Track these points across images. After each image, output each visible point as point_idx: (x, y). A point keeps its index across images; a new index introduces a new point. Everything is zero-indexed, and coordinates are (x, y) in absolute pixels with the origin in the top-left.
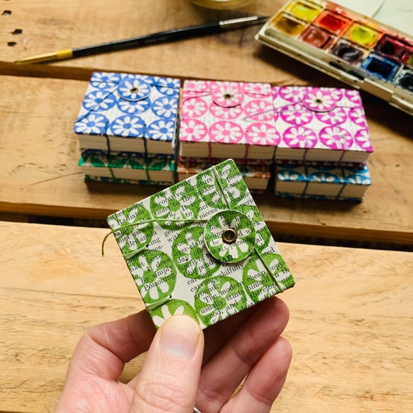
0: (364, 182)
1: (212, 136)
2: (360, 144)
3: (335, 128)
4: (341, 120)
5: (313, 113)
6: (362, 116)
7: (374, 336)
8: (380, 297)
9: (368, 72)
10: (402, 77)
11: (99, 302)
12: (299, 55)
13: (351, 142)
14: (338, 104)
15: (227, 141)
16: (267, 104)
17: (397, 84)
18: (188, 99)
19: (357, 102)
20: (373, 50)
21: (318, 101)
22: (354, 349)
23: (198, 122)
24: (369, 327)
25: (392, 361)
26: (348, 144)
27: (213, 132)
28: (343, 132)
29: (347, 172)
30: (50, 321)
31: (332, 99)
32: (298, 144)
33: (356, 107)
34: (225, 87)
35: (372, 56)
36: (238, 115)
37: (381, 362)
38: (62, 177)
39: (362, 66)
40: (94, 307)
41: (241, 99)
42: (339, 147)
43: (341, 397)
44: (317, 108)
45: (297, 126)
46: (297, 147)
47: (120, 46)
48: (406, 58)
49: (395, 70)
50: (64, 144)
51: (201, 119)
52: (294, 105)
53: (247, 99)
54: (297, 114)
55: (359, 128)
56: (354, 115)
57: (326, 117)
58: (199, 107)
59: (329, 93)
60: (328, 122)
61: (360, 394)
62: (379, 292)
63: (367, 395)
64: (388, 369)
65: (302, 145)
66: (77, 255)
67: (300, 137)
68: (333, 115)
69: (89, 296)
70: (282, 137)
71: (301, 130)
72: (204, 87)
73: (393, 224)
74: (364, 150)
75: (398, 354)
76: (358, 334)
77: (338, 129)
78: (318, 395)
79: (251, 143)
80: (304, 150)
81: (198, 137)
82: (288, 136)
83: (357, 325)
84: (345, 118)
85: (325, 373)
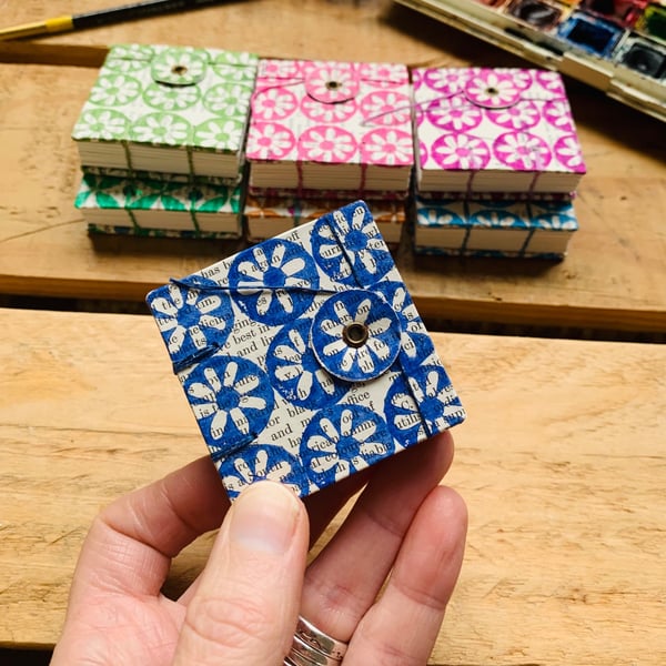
0: (565, 226)
1: (304, 151)
2: (564, 159)
3: (520, 136)
4: (530, 121)
5: (483, 111)
6: (567, 114)
7: (588, 491)
8: (595, 422)
9: (570, 43)
10: (627, 50)
11: (108, 442)
12: (454, 18)
13: (548, 158)
14: (525, 94)
15: (328, 158)
16: (399, 98)
17: (619, 63)
18: (265, 90)
19: (557, 91)
20: (578, 8)
21: (491, 91)
22: (552, 515)
23: (279, 128)
24: (579, 475)
25: (619, 534)
26: (543, 160)
27: (305, 145)
28: (535, 142)
29: (536, 210)
30: (20, 477)
31: (515, 87)
32: (458, 163)
33: (555, 100)
34: (329, 70)
35: (576, 16)
36: (349, 115)
37: (599, 536)
38: (49, 227)
39: (559, 33)
40: (99, 451)
41: (356, 89)
42: (528, 166)
43: (531, 599)
44: (489, 101)
45: (456, 133)
46: (456, 169)
47: (154, 9)
48: (634, 20)
49: (615, 38)
50: (54, 173)
51: (285, 123)
52: (450, 98)
53: (366, 89)
54: (456, 113)
55: (562, 133)
56: (552, 112)
57: (505, 116)
58: (282, 103)
59: (510, 78)
60: (509, 124)
61: (565, 593)
62: (595, 414)
63: (576, 596)
64: (611, 548)
65: (465, 164)
66: (71, 360)
67: (461, 152)
68: (518, 113)
69: (90, 431)
70: (430, 152)
71: (462, 139)
72: (293, 70)
73: (618, 297)
74: (571, 171)
75: (630, 520)
76: (559, 488)
77: (526, 137)
78: (491, 596)
79: (369, 163)
80: (468, 174)
81: (278, 152)
82: (441, 150)
83: (557, 472)
84: (537, 118)
85: (502, 558)
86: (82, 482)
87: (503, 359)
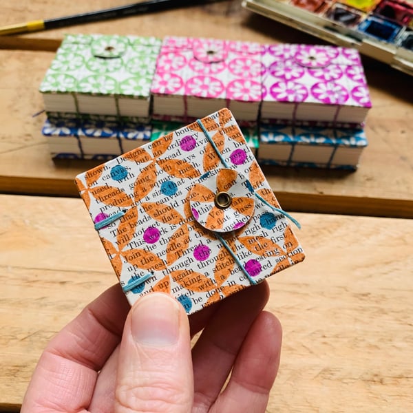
0: (359, 144)
1: (188, 90)
2: (358, 99)
3: (329, 84)
4: (336, 76)
5: (306, 69)
6: (361, 73)
7: (383, 312)
8: (387, 268)
9: (366, 34)
10: (404, 38)
11: (60, 277)
13: (347, 97)
14: (334, 61)
15: (204, 94)
16: (254, 62)
17: (399, 46)
19: (356, 60)
20: (372, 13)
21: (312, 58)
22: (358, 327)
23: (173, 76)
24: (377, 302)
25: (405, 339)
26: (343, 99)
27: (190, 86)
28: (338, 88)
31: (327, 56)
32: (286, 98)
33: (354, 65)
34: (210, 44)
35: (370, 19)
36: (220, 71)
37: (391, 340)
39: (359, 29)
40: (53, 282)
41: (225, 56)
42: (333, 101)
43: (345, 381)
44: (310, 64)
45: (286, 81)
46: (285, 101)
48: (408, 21)
49: (396, 31)
51: (178, 73)
52: (285, 62)
53: (232, 56)
54: (287, 70)
55: (356, 84)
56: (351, 72)
57: (320, 73)
58: (177, 61)
59: (324, 51)
60: (322, 77)
61: (367, 377)
62: (387, 263)
63: (376, 379)
64: (399, 349)
65: (291, 98)
66: (37, 226)
67: (289, 91)
68: (328, 71)
69: (49, 270)
70: (268, 90)
71: (291, 85)
72: (186, 43)
73: (400, 192)
74: (362, 106)
75: (411, 331)
76: (364, 310)
77: (332, 85)
78: (317, 378)
79: (231, 98)
80: (293, 106)
81: (171, 89)
82: (276, 90)
83: (361, 299)
84: (341, 75)
85: (325, 354)
86: (43, 302)
87: (324, 228)
